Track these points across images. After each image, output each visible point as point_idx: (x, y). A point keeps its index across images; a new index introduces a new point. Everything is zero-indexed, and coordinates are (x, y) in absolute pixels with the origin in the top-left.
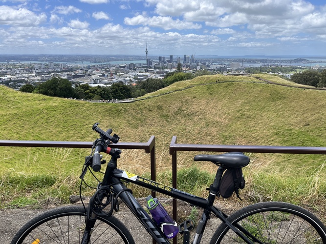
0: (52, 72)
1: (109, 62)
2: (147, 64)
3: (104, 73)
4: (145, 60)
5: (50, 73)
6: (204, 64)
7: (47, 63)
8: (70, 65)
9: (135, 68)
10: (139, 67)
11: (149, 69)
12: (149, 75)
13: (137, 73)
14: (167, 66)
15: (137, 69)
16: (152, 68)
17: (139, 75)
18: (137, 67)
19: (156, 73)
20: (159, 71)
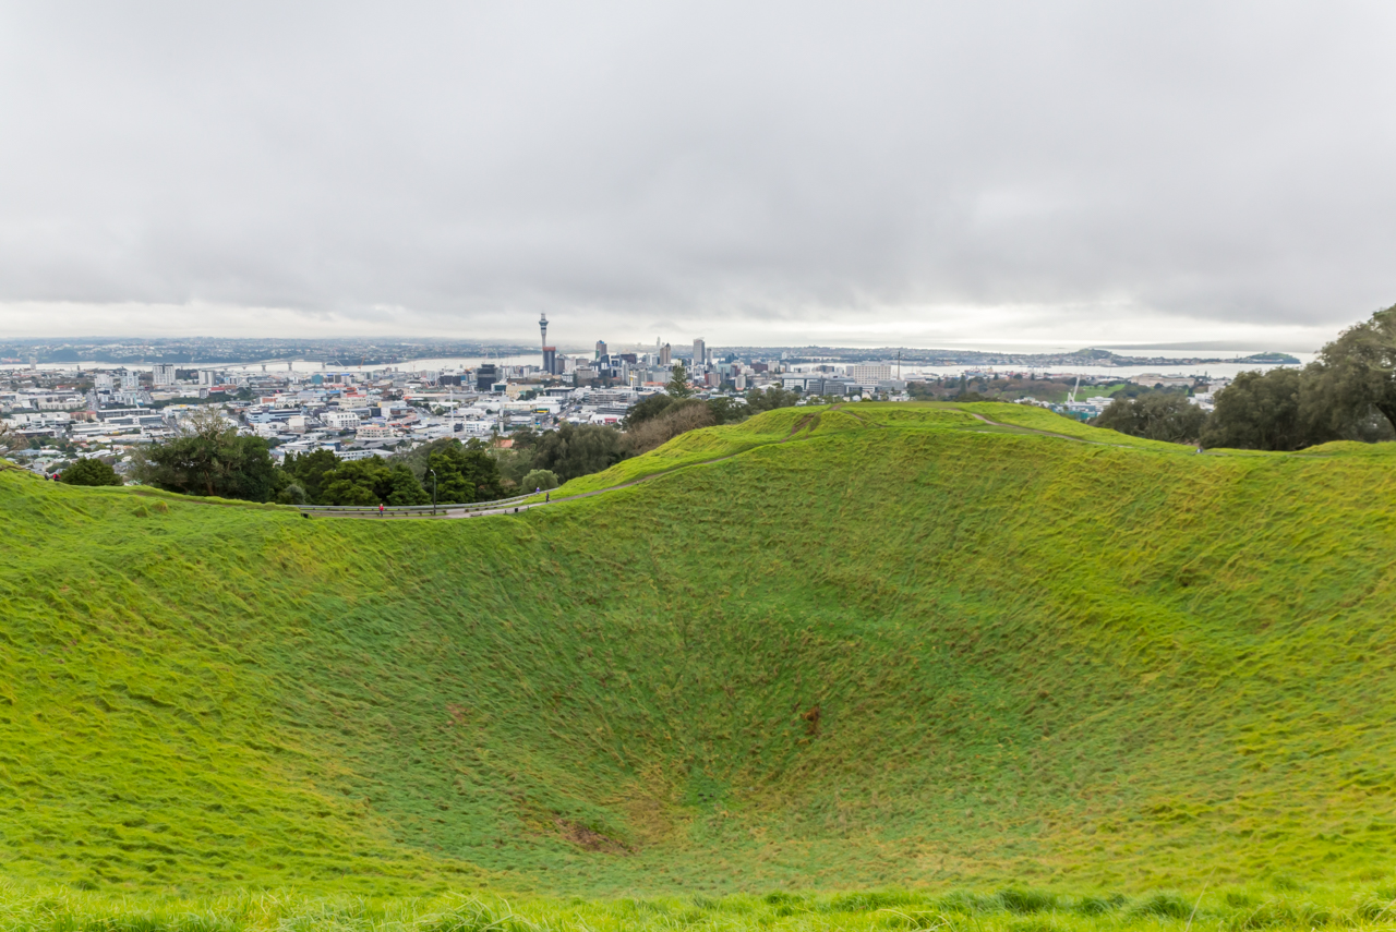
0: (167, 403)
1: (395, 361)
2: (546, 368)
3: (380, 404)
4: (535, 352)
5: (159, 405)
6: (759, 368)
7: (147, 369)
8: (239, 373)
9: (502, 382)
10: (515, 380)
11: (557, 388)
12: (555, 409)
13: (510, 401)
14: (622, 374)
15: (509, 387)
16: (565, 383)
17: (517, 408)
18: (510, 380)
19: (583, 400)
20: (593, 393)
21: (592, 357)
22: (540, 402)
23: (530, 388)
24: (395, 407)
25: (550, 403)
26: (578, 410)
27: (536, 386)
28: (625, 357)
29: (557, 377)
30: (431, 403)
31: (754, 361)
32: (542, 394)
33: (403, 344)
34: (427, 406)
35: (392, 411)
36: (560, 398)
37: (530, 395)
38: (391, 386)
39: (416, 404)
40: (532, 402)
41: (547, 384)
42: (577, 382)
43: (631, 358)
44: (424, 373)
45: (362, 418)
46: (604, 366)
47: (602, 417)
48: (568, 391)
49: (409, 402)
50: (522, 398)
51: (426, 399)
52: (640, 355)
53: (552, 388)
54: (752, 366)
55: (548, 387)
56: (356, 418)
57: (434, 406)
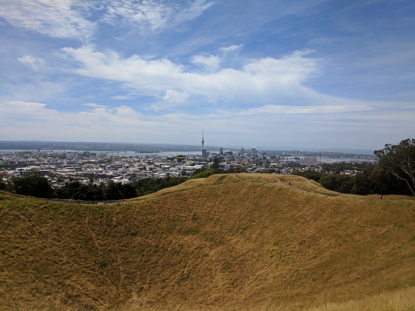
0: (86, 163)
2: (203, 156)
3: (146, 166)
4: (200, 150)
6: (273, 158)
9: (185, 160)
10: (190, 159)
13: (187, 166)
15: (187, 162)
16: (206, 161)
30: (162, 166)
31: (272, 155)
32: (197, 164)
33: (161, 147)
35: (149, 168)
38: (152, 160)
40: (194, 167)
45: (140, 170)
55: (200, 162)
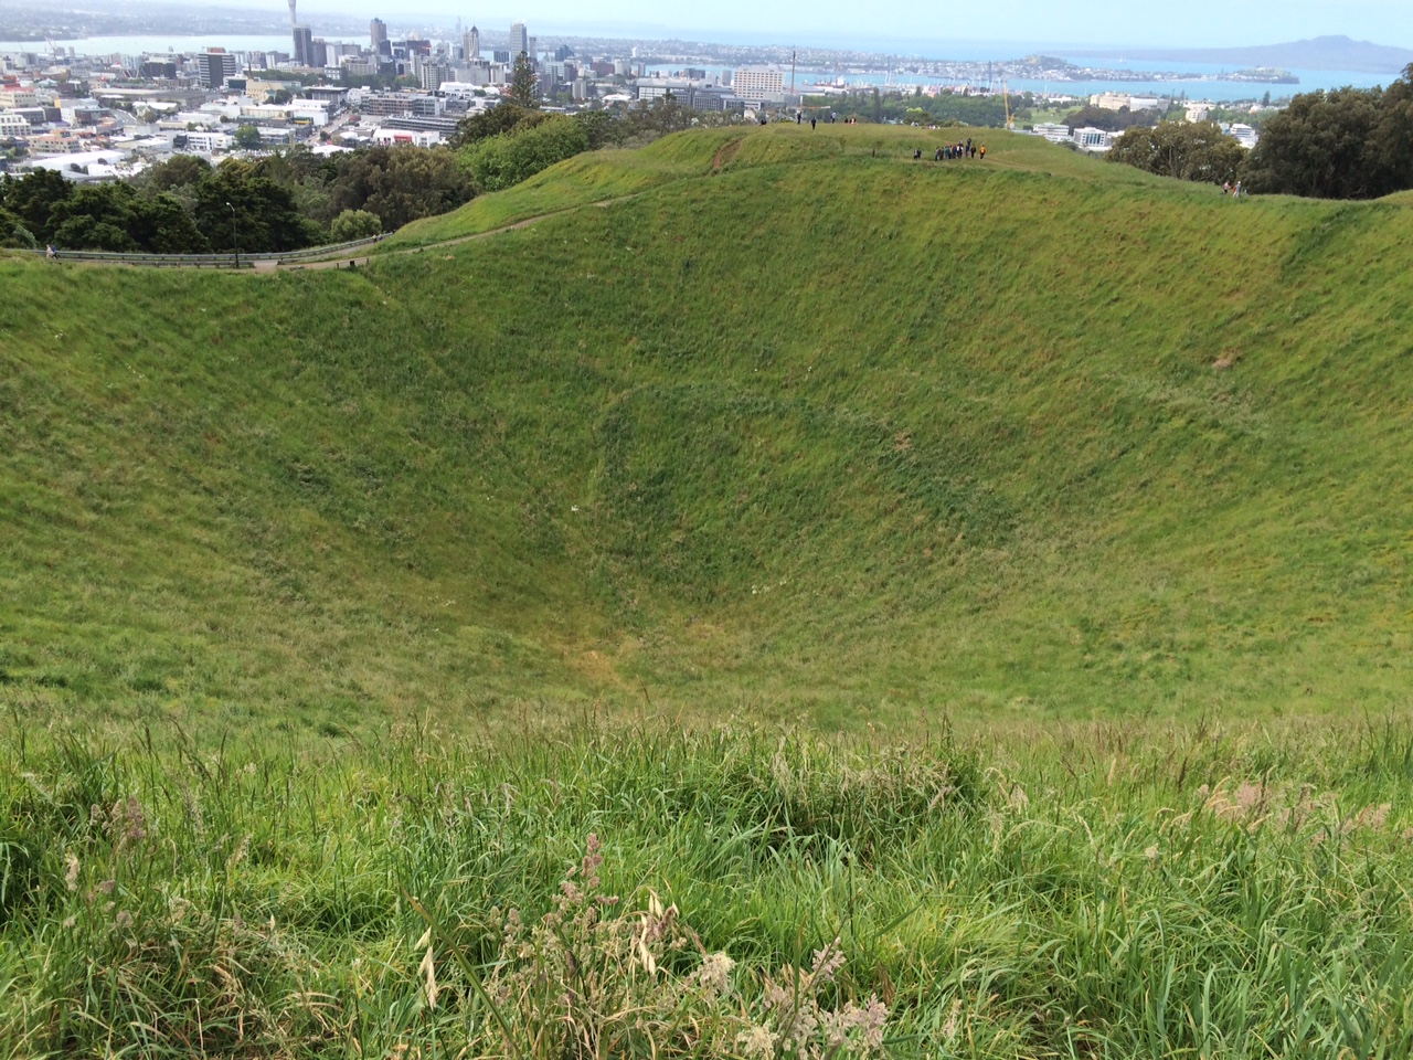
9: (239, 76)
10: (257, 74)
11: (320, 88)
12: (320, 119)
13: (254, 104)
14: (413, 70)
15: (250, 84)
16: (330, 81)
17: (266, 115)
18: (249, 74)
19: (361, 107)
20: (374, 97)
21: (366, 42)
22: (301, 107)
23: (278, 86)
24: (82, 108)
25: (311, 109)
26: (355, 122)
27: (289, 84)
28: (412, 44)
29: (317, 70)
30: (137, 104)
31: (596, 59)
32: (299, 96)
34: (130, 109)
35: (78, 113)
36: (327, 102)
37: (281, 98)
38: (69, 75)
39: (113, 104)
40: (286, 108)
41: (305, 80)
42: (349, 80)
43: (420, 47)
44: (116, 58)
45: (33, 123)
46: (385, 59)
47: (391, 134)
48: (339, 92)
49: (102, 102)
50: (271, 101)
51: (128, 98)
52: (434, 43)
53: (313, 87)
54: (593, 66)
55: (308, 86)
56: (24, 122)
57: (141, 108)
